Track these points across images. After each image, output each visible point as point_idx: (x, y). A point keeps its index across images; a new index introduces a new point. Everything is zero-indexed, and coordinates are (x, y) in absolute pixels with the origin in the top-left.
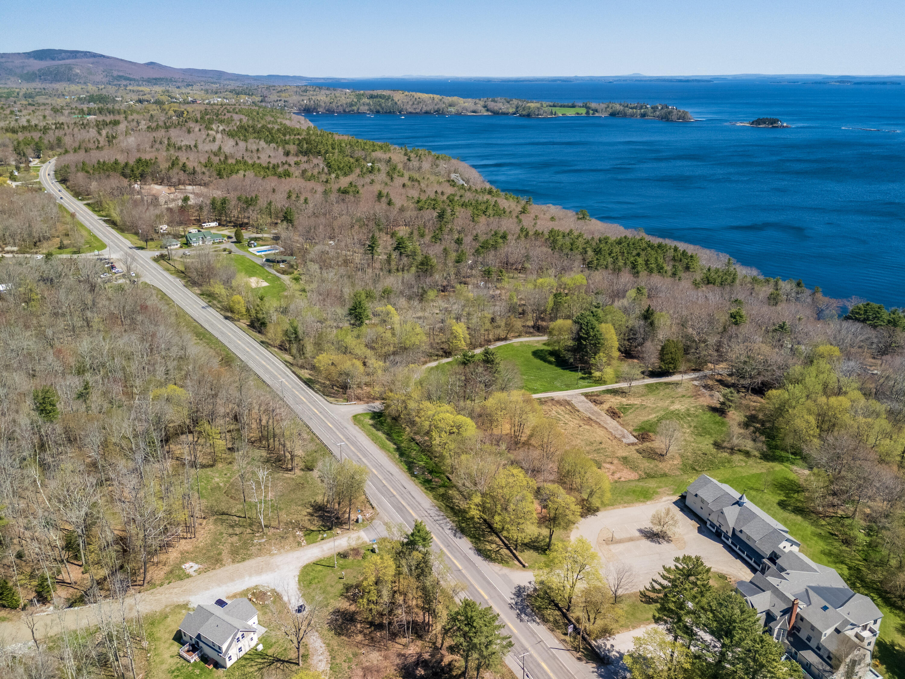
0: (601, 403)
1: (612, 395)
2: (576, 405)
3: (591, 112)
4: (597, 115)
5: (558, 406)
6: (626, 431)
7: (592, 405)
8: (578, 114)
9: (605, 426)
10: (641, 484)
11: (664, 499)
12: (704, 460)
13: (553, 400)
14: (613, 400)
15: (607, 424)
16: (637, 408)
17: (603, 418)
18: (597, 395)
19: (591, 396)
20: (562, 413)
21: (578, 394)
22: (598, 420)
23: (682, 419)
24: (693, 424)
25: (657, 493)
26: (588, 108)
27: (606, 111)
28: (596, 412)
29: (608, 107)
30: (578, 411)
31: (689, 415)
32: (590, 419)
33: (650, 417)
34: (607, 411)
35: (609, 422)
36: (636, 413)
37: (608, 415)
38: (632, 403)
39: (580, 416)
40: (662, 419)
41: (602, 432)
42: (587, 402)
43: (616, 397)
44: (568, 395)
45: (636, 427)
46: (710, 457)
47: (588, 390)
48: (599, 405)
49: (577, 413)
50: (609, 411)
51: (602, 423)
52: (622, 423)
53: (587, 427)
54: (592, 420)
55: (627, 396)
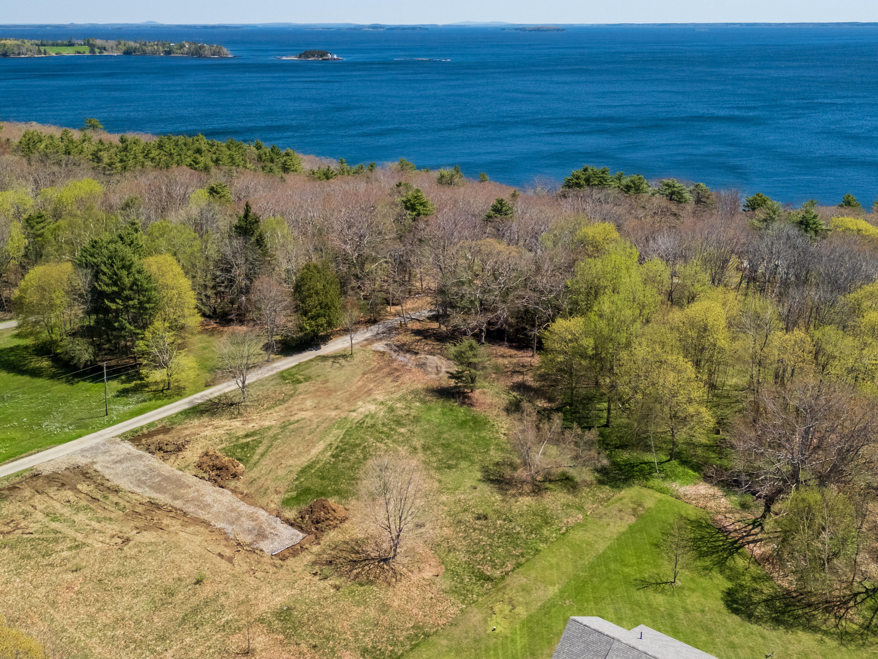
0: (179, 449)
1: (205, 419)
2: (107, 473)
5: (52, 491)
6: (262, 514)
7: (154, 461)
9: (202, 515)
12: (490, 536)
13: (36, 476)
14: (208, 432)
16: (275, 438)
17: (191, 494)
18: (165, 430)
19: (150, 435)
20: (67, 511)
21: (111, 441)
22: (178, 504)
23: (388, 436)
24: (418, 442)
28: (167, 479)
30: (116, 491)
31: (399, 423)
32: (154, 505)
33: (314, 452)
34: (199, 466)
35: (209, 499)
36: (274, 451)
37: (203, 478)
38: (257, 427)
39: (122, 503)
40: (343, 450)
41: (198, 539)
42: (140, 457)
43: (216, 422)
44: (83, 450)
45: (287, 491)
46: (499, 522)
47: (139, 421)
48: (173, 457)
49: (116, 499)
50: (204, 466)
51: (191, 510)
52: (245, 492)
53: (148, 536)
54: (159, 507)
55: (242, 411)
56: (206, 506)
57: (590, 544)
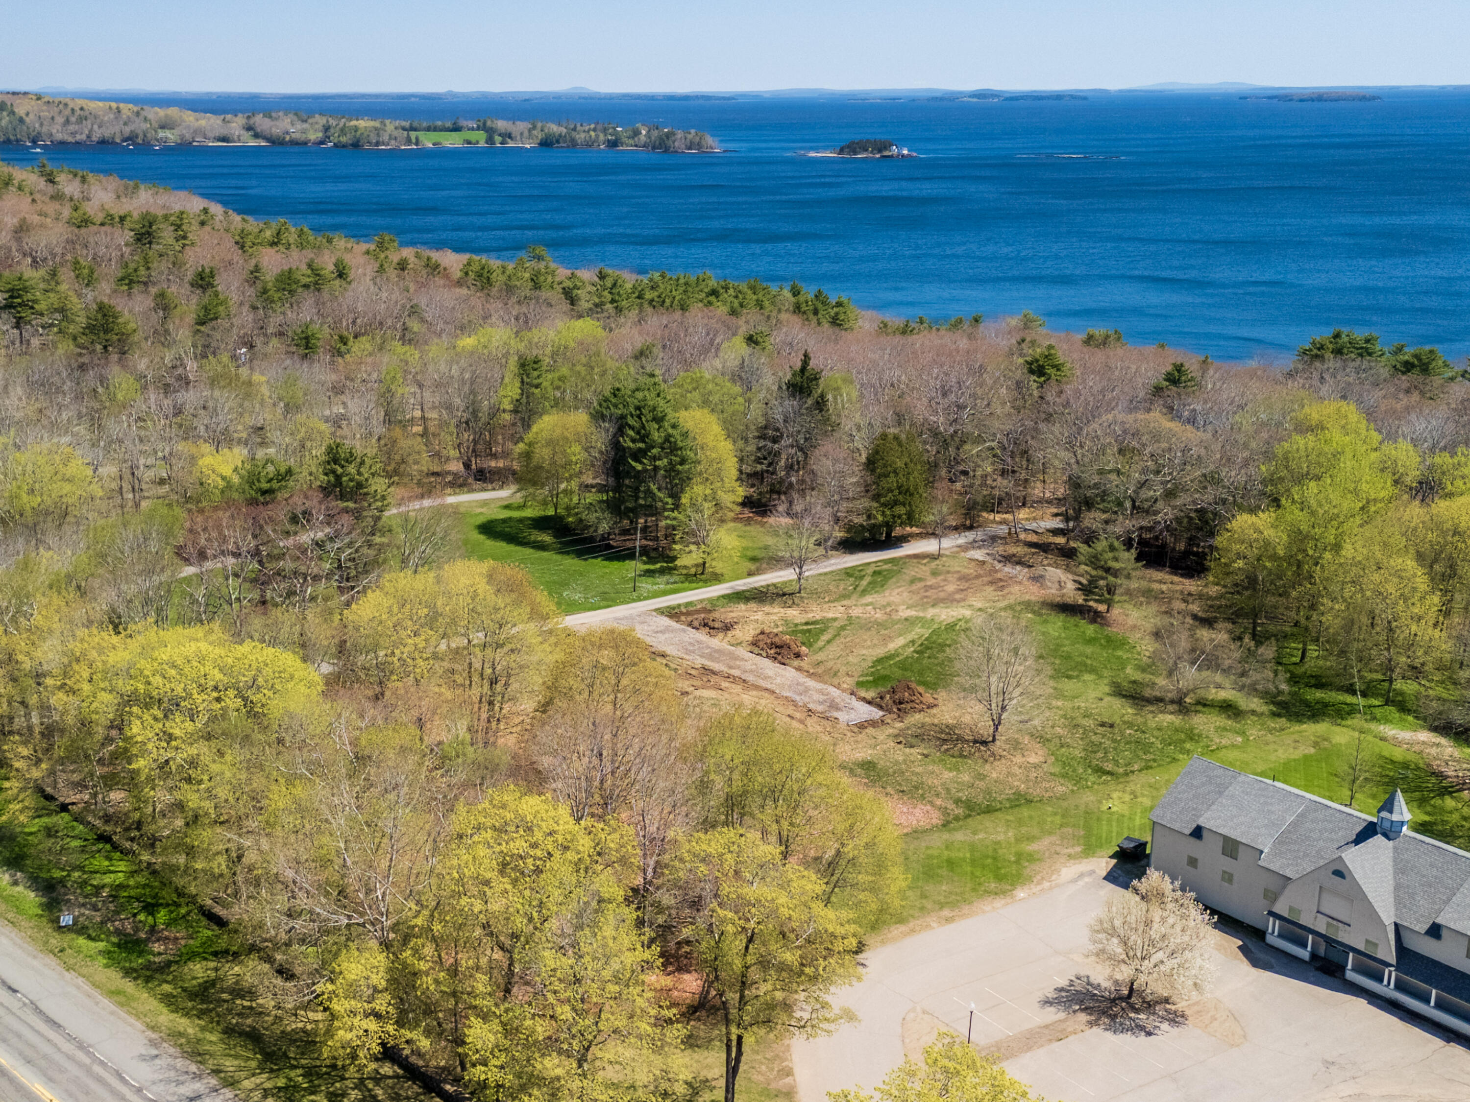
0: (727, 627)
1: (753, 605)
3: (498, 139)
4: (511, 144)
6: (835, 692)
7: (701, 636)
8: (469, 143)
9: (764, 683)
10: (960, 835)
11: (1068, 872)
12: (1116, 741)
14: (759, 616)
15: (766, 678)
16: (842, 629)
17: (748, 666)
18: (706, 610)
19: (689, 613)
21: (647, 614)
22: (735, 672)
25: (1031, 858)
26: (490, 132)
27: (530, 136)
28: (717, 651)
29: (534, 127)
30: (663, 656)
32: (707, 670)
33: (892, 646)
34: (755, 644)
35: (770, 673)
36: (842, 640)
37: (760, 654)
38: (818, 617)
39: (672, 665)
40: (928, 648)
41: (764, 701)
42: (683, 631)
43: (767, 609)
45: (862, 675)
46: (1128, 732)
48: (721, 635)
49: (665, 662)
50: (761, 644)
51: (751, 678)
52: (811, 671)
54: (714, 673)
55: (796, 600)
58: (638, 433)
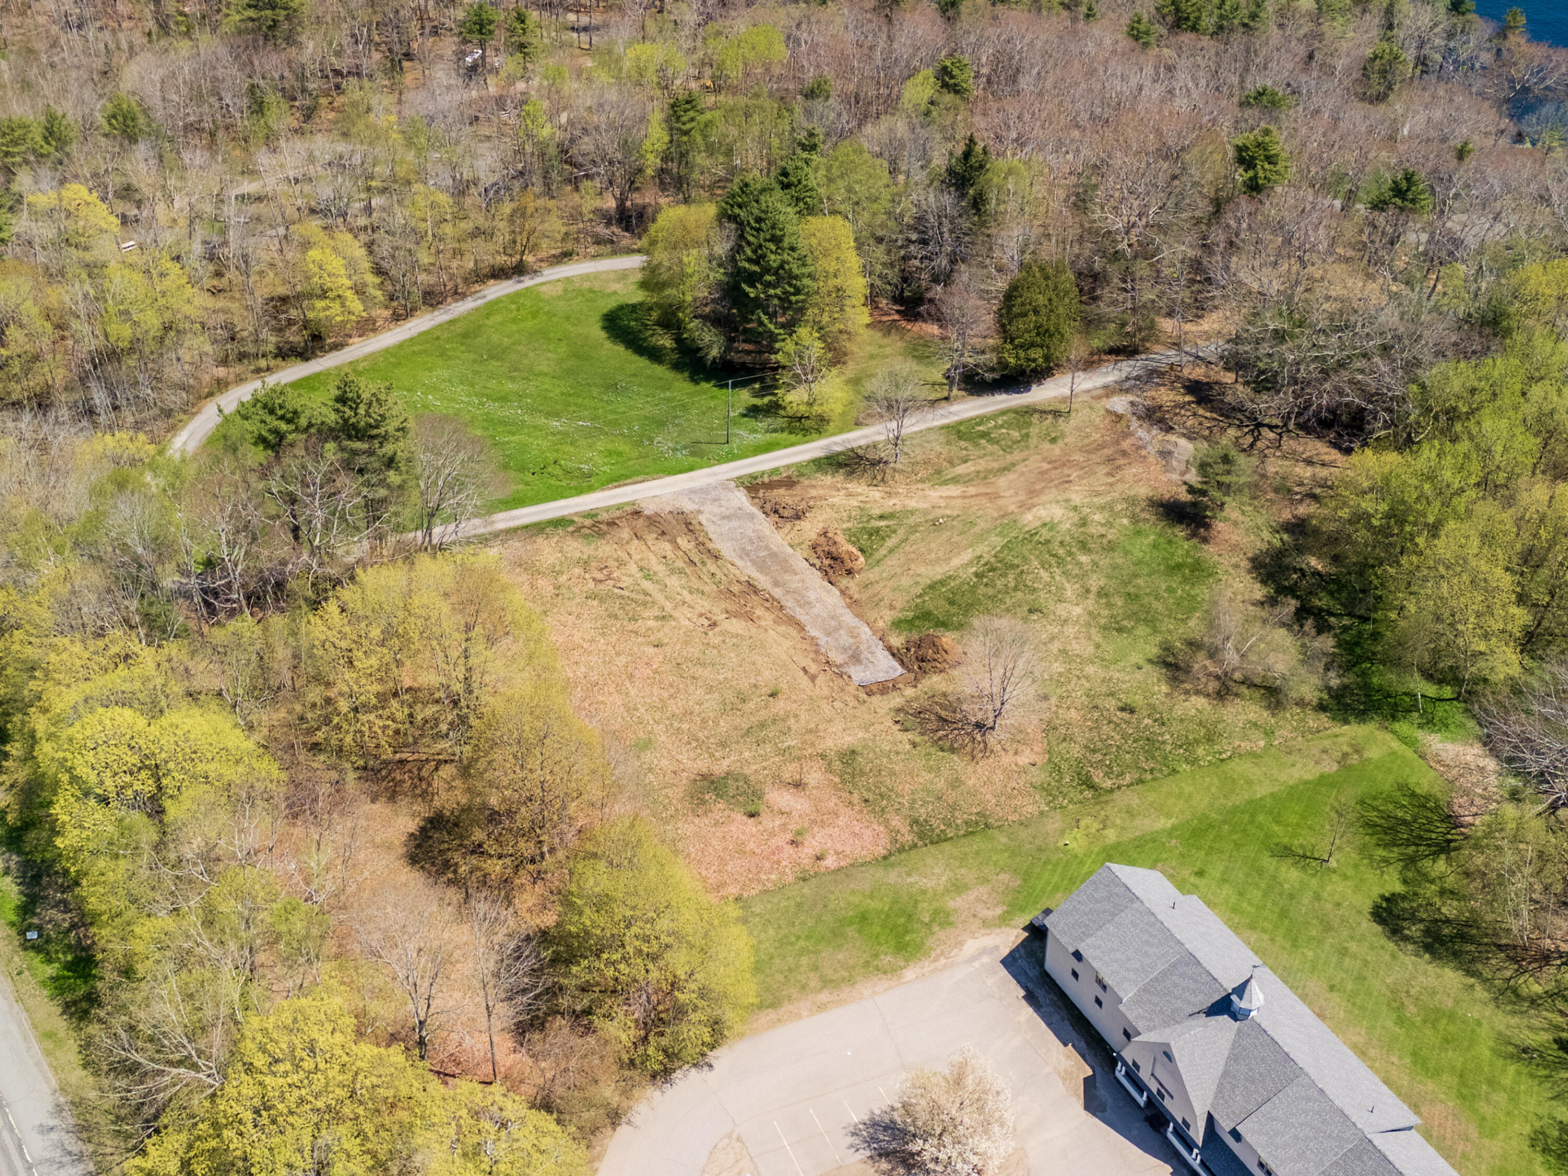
0: (798, 516)
1: (840, 477)
2: (710, 529)
5: (650, 538)
6: (865, 631)
7: (764, 525)
9: (800, 614)
10: (893, 877)
11: (972, 945)
12: (1125, 737)
13: (637, 513)
14: (838, 499)
16: (914, 529)
17: (794, 582)
18: (789, 483)
19: (770, 486)
20: (660, 569)
21: (724, 485)
22: (777, 592)
23: (1060, 562)
24: (1095, 582)
25: (948, 920)
28: (774, 555)
30: (716, 557)
31: (1084, 546)
32: (752, 587)
33: (956, 562)
34: (814, 547)
35: (812, 596)
36: (907, 548)
37: (813, 565)
38: (898, 508)
39: (719, 575)
40: (993, 569)
41: (787, 643)
42: (752, 517)
43: (854, 487)
44: (692, 491)
45: (903, 610)
46: (1146, 721)
47: (762, 462)
48: (788, 526)
49: (713, 568)
50: (819, 549)
51: (789, 604)
52: (856, 596)
53: (737, 626)
54: (756, 591)
55: (888, 477)
56: (805, 604)
57: (1249, 782)
58: (755, 252)
